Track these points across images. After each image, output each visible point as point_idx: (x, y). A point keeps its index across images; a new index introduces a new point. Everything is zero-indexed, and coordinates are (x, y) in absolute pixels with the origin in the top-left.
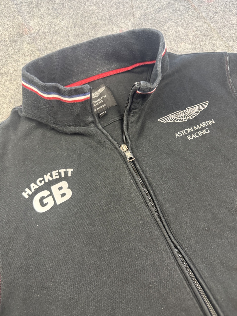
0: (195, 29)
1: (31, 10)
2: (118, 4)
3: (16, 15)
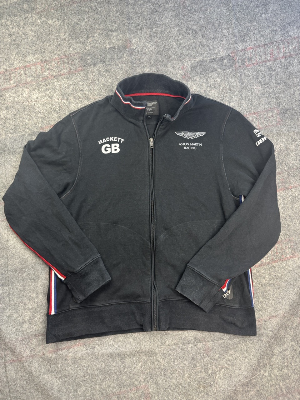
0: (227, 83)
1: (136, 31)
2: (190, 47)
3: (126, 32)
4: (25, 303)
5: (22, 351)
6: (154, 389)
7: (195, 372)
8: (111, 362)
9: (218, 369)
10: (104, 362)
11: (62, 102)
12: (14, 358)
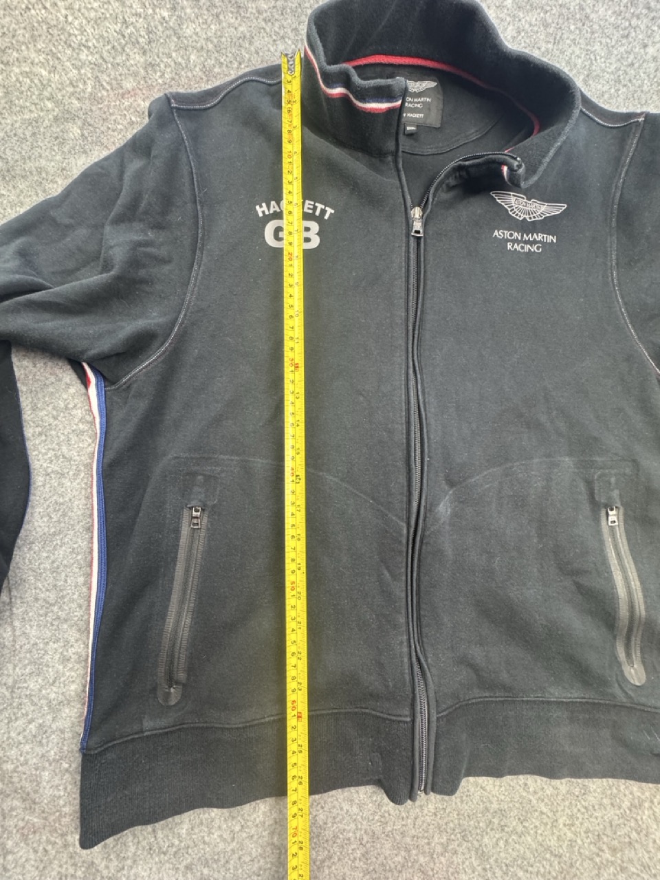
4: (68, 642)
5: (59, 797)
6: (474, 872)
7: (586, 808)
8: (343, 805)
9: (647, 794)
10: (322, 808)
11: (157, 17)
12: (35, 820)
